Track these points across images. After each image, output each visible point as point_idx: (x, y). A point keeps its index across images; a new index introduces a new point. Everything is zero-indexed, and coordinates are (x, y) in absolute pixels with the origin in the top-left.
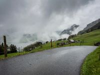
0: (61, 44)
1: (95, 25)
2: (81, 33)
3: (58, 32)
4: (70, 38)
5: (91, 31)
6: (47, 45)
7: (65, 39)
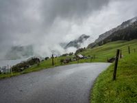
0: (66, 60)
1: (107, 36)
2: (92, 46)
3: (62, 44)
4: (77, 52)
5: (104, 43)
6: (46, 62)
7: (71, 54)
